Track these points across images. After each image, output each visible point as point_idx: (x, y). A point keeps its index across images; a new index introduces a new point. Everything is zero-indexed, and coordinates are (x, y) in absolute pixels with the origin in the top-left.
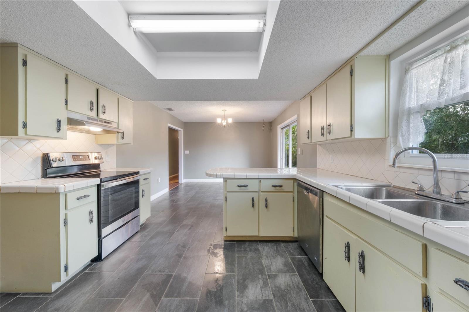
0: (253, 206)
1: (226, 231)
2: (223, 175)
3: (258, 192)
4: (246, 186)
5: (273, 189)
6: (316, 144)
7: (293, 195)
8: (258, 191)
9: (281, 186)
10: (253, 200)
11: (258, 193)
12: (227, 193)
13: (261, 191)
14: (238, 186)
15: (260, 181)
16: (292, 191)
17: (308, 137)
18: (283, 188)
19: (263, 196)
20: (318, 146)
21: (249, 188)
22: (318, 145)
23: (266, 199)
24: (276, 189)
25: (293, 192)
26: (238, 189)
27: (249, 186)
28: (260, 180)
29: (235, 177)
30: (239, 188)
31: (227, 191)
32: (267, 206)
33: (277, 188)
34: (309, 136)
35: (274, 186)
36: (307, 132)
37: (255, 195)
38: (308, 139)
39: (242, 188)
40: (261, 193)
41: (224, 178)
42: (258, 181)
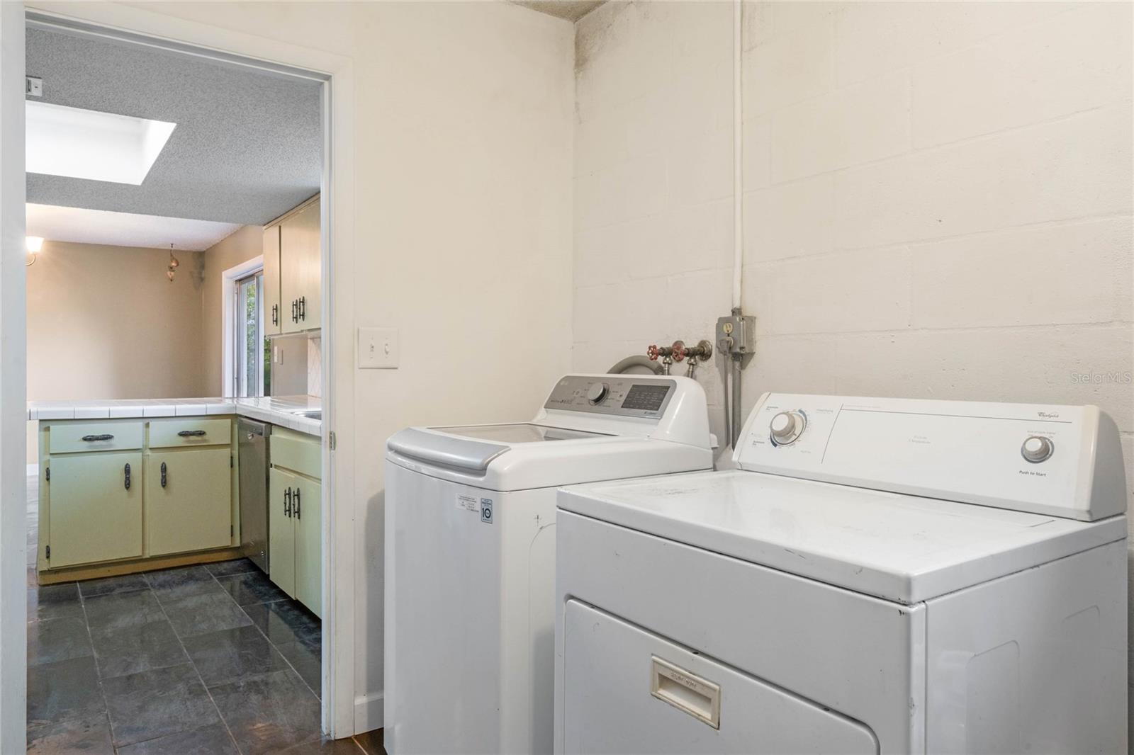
0: (128, 485)
1: (48, 557)
2: (37, 412)
3: (143, 452)
4: (107, 438)
5: (181, 441)
6: (305, 338)
7: (231, 453)
8: (141, 447)
9: (201, 433)
10: (127, 470)
11: (141, 454)
12: (51, 459)
13: (150, 449)
14: (85, 439)
15: (147, 425)
16: (230, 443)
17: (276, 321)
18: (205, 437)
19: (155, 459)
20: (309, 340)
21: (116, 443)
22: (311, 339)
23: (162, 467)
24: (189, 442)
25: (230, 446)
26: (85, 446)
27: (115, 437)
28: (146, 420)
29: (76, 418)
30: (86, 443)
31: (51, 454)
32: (164, 483)
33: (192, 438)
34: (277, 319)
35: (184, 434)
36: (273, 309)
37: (134, 460)
38: (277, 325)
39: (97, 443)
40: (149, 452)
41: (40, 420)
42: (140, 424)
